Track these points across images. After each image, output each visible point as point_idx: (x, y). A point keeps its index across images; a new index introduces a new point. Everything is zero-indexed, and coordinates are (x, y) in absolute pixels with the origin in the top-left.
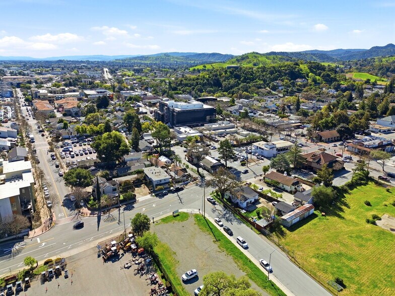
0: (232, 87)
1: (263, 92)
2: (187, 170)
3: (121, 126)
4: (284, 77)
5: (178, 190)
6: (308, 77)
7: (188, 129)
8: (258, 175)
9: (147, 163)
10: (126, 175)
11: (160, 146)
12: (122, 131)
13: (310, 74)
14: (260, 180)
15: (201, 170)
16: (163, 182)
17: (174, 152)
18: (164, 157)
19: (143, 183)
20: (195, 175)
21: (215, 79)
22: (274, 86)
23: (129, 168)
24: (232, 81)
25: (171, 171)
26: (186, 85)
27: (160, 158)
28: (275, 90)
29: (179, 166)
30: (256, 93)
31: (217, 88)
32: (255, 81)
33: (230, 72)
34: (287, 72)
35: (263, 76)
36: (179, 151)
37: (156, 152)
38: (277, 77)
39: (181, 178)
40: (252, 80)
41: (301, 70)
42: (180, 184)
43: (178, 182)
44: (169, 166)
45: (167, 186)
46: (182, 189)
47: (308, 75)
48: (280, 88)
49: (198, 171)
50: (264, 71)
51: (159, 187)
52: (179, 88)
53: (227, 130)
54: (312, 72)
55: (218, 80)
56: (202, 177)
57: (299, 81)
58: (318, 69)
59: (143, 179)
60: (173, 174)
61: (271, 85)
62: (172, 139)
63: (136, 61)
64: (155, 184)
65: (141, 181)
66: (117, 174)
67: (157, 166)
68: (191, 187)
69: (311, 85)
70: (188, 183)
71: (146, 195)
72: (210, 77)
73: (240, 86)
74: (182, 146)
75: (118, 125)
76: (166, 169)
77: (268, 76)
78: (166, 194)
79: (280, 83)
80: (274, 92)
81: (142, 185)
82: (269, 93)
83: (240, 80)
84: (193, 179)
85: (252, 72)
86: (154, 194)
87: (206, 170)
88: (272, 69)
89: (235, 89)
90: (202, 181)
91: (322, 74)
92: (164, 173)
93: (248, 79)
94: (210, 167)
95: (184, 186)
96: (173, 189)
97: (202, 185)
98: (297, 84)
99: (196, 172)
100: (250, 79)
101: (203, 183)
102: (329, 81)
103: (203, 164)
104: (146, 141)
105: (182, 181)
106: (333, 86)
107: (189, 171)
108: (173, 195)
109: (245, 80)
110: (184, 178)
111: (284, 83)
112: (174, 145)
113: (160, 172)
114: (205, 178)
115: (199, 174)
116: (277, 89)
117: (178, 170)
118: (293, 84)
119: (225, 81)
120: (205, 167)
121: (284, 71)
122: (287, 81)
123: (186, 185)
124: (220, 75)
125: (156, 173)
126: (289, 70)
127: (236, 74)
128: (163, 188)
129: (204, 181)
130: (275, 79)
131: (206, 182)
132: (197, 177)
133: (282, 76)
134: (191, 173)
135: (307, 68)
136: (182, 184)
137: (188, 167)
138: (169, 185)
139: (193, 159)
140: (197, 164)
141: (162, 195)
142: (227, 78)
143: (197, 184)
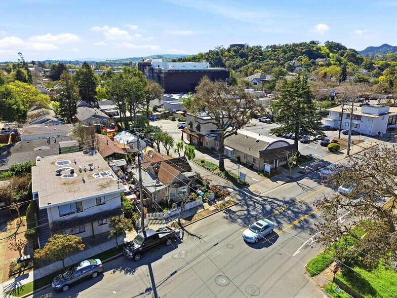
0: (238, 67)
2: (191, 163)
4: (300, 56)
6: (330, 57)
9: (69, 143)
13: (331, 54)
18: (128, 134)
20: (218, 181)
21: (216, 59)
22: (290, 65)
24: (238, 60)
28: (292, 71)
29: (164, 152)
32: (266, 60)
33: (235, 51)
34: (304, 50)
35: (276, 55)
36: (168, 127)
38: (292, 57)
40: (263, 59)
41: (320, 49)
42: (167, 212)
47: (329, 54)
48: (298, 69)
49: (222, 167)
50: (275, 51)
54: (332, 52)
55: (220, 60)
56: (241, 185)
57: (320, 61)
58: (339, 49)
61: (286, 65)
67: (91, 150)
69: (335, 64)
70: (194, 210)
72: (210, 57)
73: (249, 65)
74: (174, 120)
77: (281, 56)
79: (297, 63)
80: (291, 73)
83: (247, 60)
84: (212, 195)
85: (261, 51)
87: (245, 165)
88: (285, 48)
90: (244, 199)
91: (346, 54)
92: (104, 174)
93: (257, 58)
94: (257, 156)
95: (183, 221)
96: (130, 244)
97: (252, 216)
98: (318, 64)
99: (215, 172)
100: (259, 59)
101: (250, 209)
102: (356, 62)
103: (232, 150)
104: (102, 110)
105: (172, 201)
106: (363, 66)
107: (196, 169)
108: (129, 275)
109: (253, 59)
110: (181, 189)
111: (303, 62)
112: (159, 118)
113: (91, 170)
114: (251, 188)
115: (228, 176)
116: (294, 70)
117: (159, 163)
118: (314, 63)
119: (228, 60)
120: (239, 158)
121: (300, 50)
122: (305, 60)
123: (189, 219)
124: (222, 55)
125: (72, 172)
126: (306, 48)
127: (242, 53)
128: (81, 247)
129: (251, 198)
130: (291, 59)
131: (263, 205)
132: (225, 187)
133: (298, 56)
134: (204, 173)
135: (325, 48)
136: (172, 214)
137: (192, 155)
138: (113, 224)
139: (203, 136)
140: (213, 149)
141: (66, 288)
142: (231, 57)
143: (228, 211)
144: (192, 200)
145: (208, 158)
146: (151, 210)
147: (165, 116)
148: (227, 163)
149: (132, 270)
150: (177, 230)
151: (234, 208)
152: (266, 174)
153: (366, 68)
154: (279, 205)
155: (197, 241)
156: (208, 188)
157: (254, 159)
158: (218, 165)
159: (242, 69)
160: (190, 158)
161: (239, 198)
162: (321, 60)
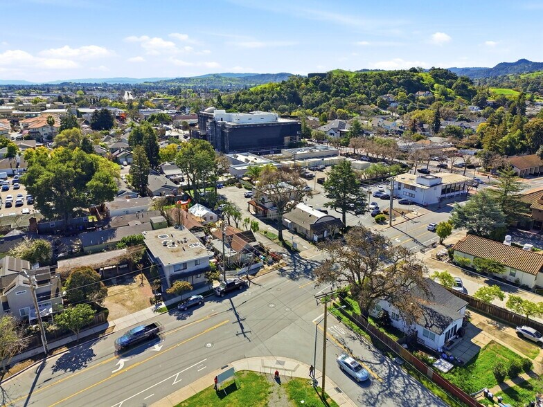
0: (318, 104)
1: (368, 110)
2: (255, 234)
3: (124, 153)
4: (396, 89)
5: (233, 290)
6: (434, 90)
7: (251, 158)
8: (425, 243)
9: (158, 219)
10: (101, 251)
11: (196, 187)
12: (125, 163)
13: (436, 85)
14: (439, 258)
15: (286, 234)
16: (190, 268)
17: (224, 198)
18: (201, 207)
19: (139, 273)
20: (276, 248)
21: (290, 93)
22: (383, 101)
23: (112, 232)
24: (318, 95)
25: (214, 238)
26: (245, 101)
27: (191, 210)
28: (385, 108)
29: (234, 225)
30: (356, 112)
31: (294, 105)
32: (353, 94)
33: (314, 82)
34: (401, 81)
35: (365, 87)
36: (235, 196)
37: (186, 197)
38: (386, 89)
39: (242, 256)
40: (349, 93)
41: (422, 79)
42: (238, 271)
43: (231, 266)
44: (210, 227)
45: (201, 278)
46: (243, 287)
47: (432, 86)
48: (393, 105)
49: (280, 237)
50: (366, 81)
51: (179, 284)
52: (234, 105)
53: (325, 159)
54: (438, 82)
55: (295, 94)
56: (293, 251)
57: (421, 95)
58: (447, 78)
59: (140, 262)
60: (218, 245)
61: (378, 100)
62: (221, 173)
63: (173, 84)
64: (168, 274)
65: (135, 267)
66: (82, 247)
67: (179, 226)
68: (267, 281)
69: (440, 100)
70: (257, 269)
71: (140, 307)
72: (283, 90)
73: (331, 102)
74: (240, 187)
75: (118, 152)
76: (202, 234)
77: (372, 88)
78: (197, 305)
79: (392, 98)
80: (383, 111)
81: (138, 278)
82: (376, 112)
83: (329, 94)
84: (270, 259)
85: (348, 81)
86: (163, 305)
87: (300, 235)
88: (378, 77)
89: (323, 106)
90: (294, 262)
91: (455, 84)
92: (196, 245)
93: (341, 92)
94: (309, 228)
95: (249, 276)
96: (218, 288)
97: (297, 273)
98: (418, 99)
99: (275, 241)
100: (345, 93)
101: (297, 268)
102: (466, 96)
103: (290, 222)
104: (166, 176)
105: (242, 264)
106: (474, 101)
107: (260, 239)
108: (219, 304)
109: (337, 94)
110: (248, 255)
111: (399, 97)
112: (225, 184)
113: (186, 242)
114: (301, 254)
115: (285, 245)
116: (388, 106)
117: (232, 236)
118: (413, 98)
119: (306, 95)
120: (295, 229)
121: (396, 80)
122: (402, 94)
123: (254, 275)
124: (298, 87)
125: (173, 243)
126: (404, 78)
127: (323, 84)
128: (191, 288)
129: (299, 261)
130: (384, 92)
131: (306, 266)
132: (281, 253)
133: (394, 88)
134: (266, 243)
135: (430, 76)
136: (242, 272)
137: (256, 229)
138: (207, 276)
139: (267, 209)
140: (275, 220)
141: (186, 309)
142: (310, 91)
143: (282, 270)
144: (256, 262)
145: (270, 229)
146: (228, 269)
147: (231, 183)
148: (286, 233)
149: (221, 301)
150: (246, 281)
151: (285, 268)
152: (314, 243)
153: (478, 105)
154: (317, 266)
155: (258, 287)
156: (268, 254)
157: (307, 231)
158: (278, 235)
159: (322, 106)
160: (255, 231)
161: (290, 261)
162: (423, 93)
